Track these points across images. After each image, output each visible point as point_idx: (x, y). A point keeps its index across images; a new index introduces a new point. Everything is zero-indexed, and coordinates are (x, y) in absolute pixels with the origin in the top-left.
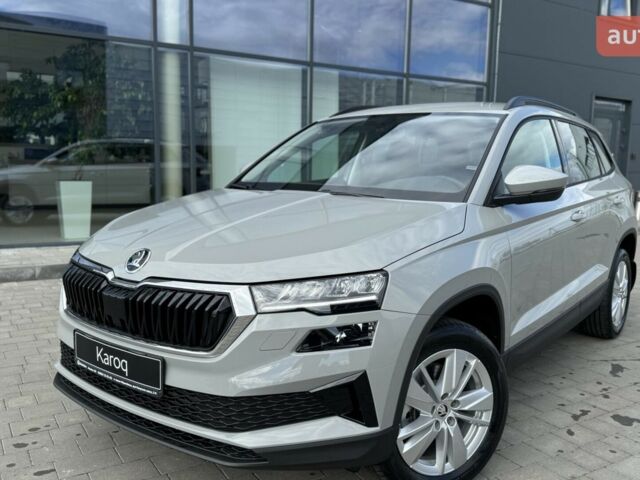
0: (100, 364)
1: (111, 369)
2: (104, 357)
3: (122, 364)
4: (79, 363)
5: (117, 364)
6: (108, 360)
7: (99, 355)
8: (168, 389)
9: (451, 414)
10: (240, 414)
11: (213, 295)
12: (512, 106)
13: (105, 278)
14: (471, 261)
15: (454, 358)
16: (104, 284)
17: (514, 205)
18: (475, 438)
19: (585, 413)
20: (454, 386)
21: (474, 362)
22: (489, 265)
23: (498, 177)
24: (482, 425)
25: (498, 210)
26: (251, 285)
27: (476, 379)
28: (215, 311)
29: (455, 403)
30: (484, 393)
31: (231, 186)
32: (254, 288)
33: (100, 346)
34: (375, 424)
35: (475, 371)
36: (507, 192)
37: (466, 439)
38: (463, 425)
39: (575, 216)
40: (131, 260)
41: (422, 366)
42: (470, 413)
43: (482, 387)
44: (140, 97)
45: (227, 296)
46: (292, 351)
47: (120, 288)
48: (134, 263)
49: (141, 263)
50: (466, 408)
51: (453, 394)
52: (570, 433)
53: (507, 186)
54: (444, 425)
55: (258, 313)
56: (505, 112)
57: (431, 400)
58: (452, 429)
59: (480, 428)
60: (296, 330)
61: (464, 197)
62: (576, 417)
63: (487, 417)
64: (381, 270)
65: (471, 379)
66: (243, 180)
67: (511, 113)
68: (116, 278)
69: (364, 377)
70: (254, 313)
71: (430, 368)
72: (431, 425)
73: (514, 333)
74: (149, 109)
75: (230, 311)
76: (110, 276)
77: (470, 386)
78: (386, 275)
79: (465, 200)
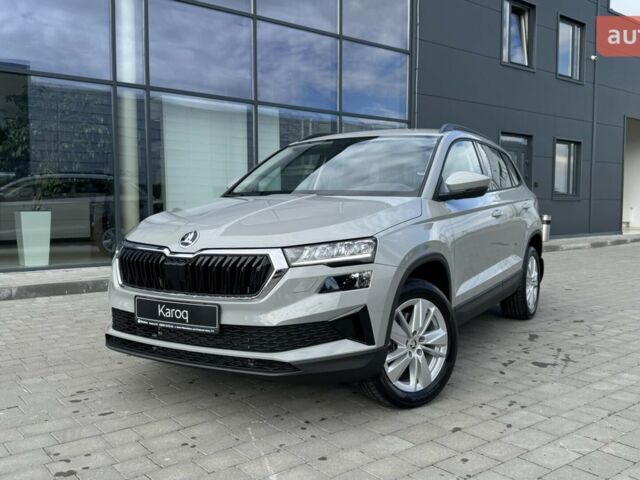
0: (162, 318)
1: (174, 319)
2: (165, 311)
3: (183, 314)
4: (139, 321)
5: (178, 314)
6: (169, 313)
7: (160, 311)
8: (223, 327)
9: (419, 347)
10: (279, 339)
11: (256, 256)
12: (445, 131)
13: (163, 254)
14: (429, 236)
15: (420, 305)
16: (163, 258)
17: (453, 201)
18: (436, 367)
19: (511, 362)
20: (421, 325)
21: (433, 309)
22: (443, 240)
23: (440, 181)
24: (441, 356)
25: (441, 203)
26: (282, 248)
27: (435, 324)
28: (259, 268)
29: (422, 339)
30: (441, 333)
31: (225, 196)
32: (286, 250)
33: (162, 304)
34: (373, 343)
35: (434, 316)
36: (447, 191)
37: (430, 367)
38: (428, 356)
39: (495, 214)
40: (183, 239)
41: (399, 310)
42: (432, 346)
43: (438, 327)
44: (100, 131)
45: (267, 257)
46: (315, 292)
47: (178, 259)
48: (186, 241)
49: (193, 240)
50: (429, 343)
51: (420, 331)
52: (502, 373)
53: (448, 186)
54: (415, 354)
55: (290, 267)
56: (440, 135)
57: (405, 335)
58: (421, 358)
59: (439, 359)
60: (317, 278)
61: (419, 193)
62: (505, 365)
63: (444, 350)
64: (371, 237)
65: (431, 323)
66: (236, 191)
67: (446, 135)
68: (171, 253)
69: (365, 309)
70: (286, 266)
71: (404, 311)
72: (405, 354)
73: (457, 295)
74: (108, 142)
75: (269, 266)
76: (166, 252)
77: (431, 328)
78: (376, 241)
79: (420, 195)
